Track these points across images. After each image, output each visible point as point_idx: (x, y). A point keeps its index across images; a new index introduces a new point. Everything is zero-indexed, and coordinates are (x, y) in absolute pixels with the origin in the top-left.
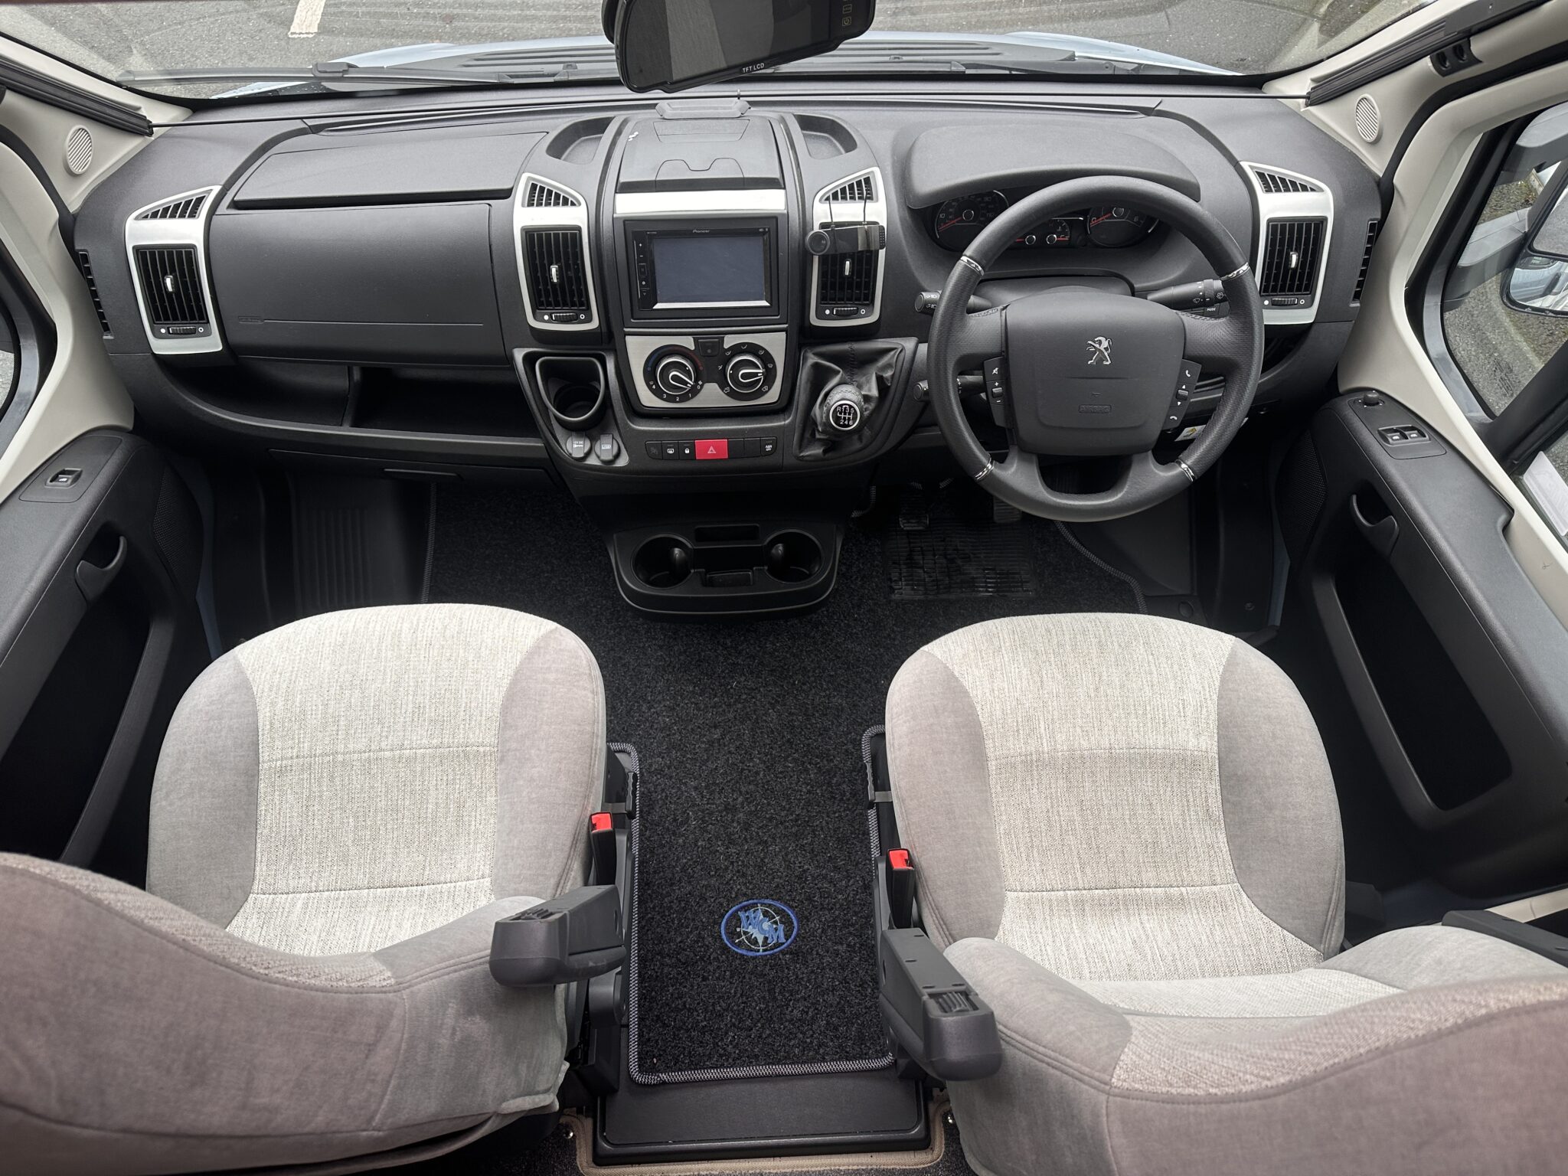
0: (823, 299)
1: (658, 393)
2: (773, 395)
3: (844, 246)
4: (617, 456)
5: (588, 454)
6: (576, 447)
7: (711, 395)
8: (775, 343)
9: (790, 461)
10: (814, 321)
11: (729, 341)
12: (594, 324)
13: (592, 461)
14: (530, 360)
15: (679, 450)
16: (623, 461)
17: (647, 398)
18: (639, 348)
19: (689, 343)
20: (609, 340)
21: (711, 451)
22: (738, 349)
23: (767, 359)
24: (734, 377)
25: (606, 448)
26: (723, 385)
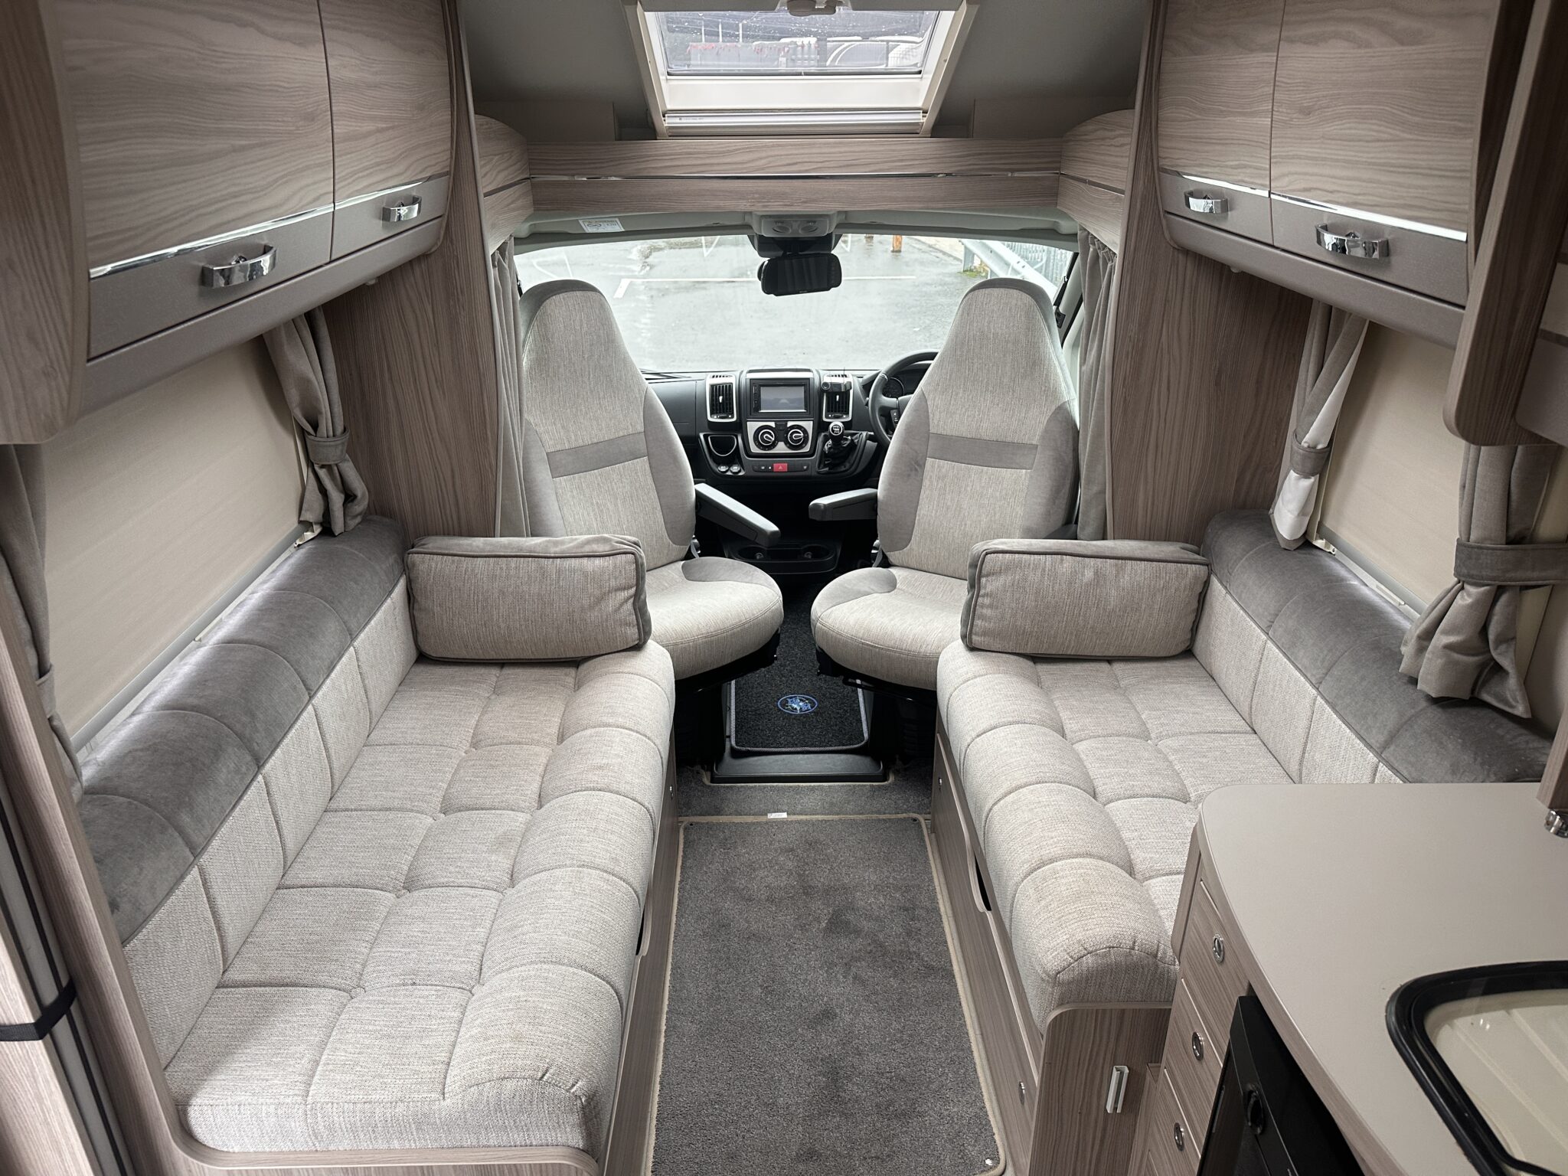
0: (828, 411)
1: (759, 446)
2: (807, 449)
3: (836, 389)
4: (740, 471)
5: (727, 471)
6: (723, 469)
7: (781, 448)
8: (808, 425)
9: (814, 473)
10: (825, 419)
11: (790, 424)
12: (734, 419)
13: (729, 473)
14: (706, 437)
15: (767, 467)
16: (740, 474)
17: (754, 449)
18: (752, 426)
19: (773, 424)
20: (739, 427)
21: (780, 468)
22: (792, 427)
23: (805, 431)
24: (791, 438)
25: (735, 469)
26: (786, 443)
